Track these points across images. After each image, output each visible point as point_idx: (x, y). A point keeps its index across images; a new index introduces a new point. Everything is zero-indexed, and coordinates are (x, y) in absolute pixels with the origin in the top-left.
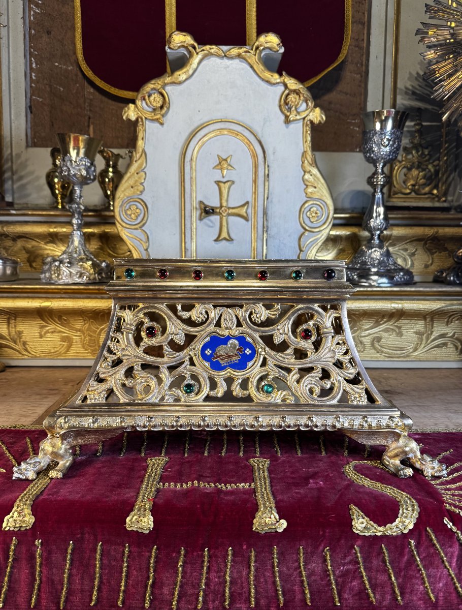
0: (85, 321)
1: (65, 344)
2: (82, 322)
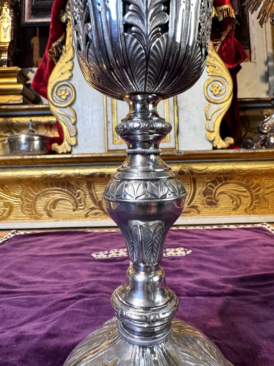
0: (23, 188)
1: (7, 209)
2: (21, 190)
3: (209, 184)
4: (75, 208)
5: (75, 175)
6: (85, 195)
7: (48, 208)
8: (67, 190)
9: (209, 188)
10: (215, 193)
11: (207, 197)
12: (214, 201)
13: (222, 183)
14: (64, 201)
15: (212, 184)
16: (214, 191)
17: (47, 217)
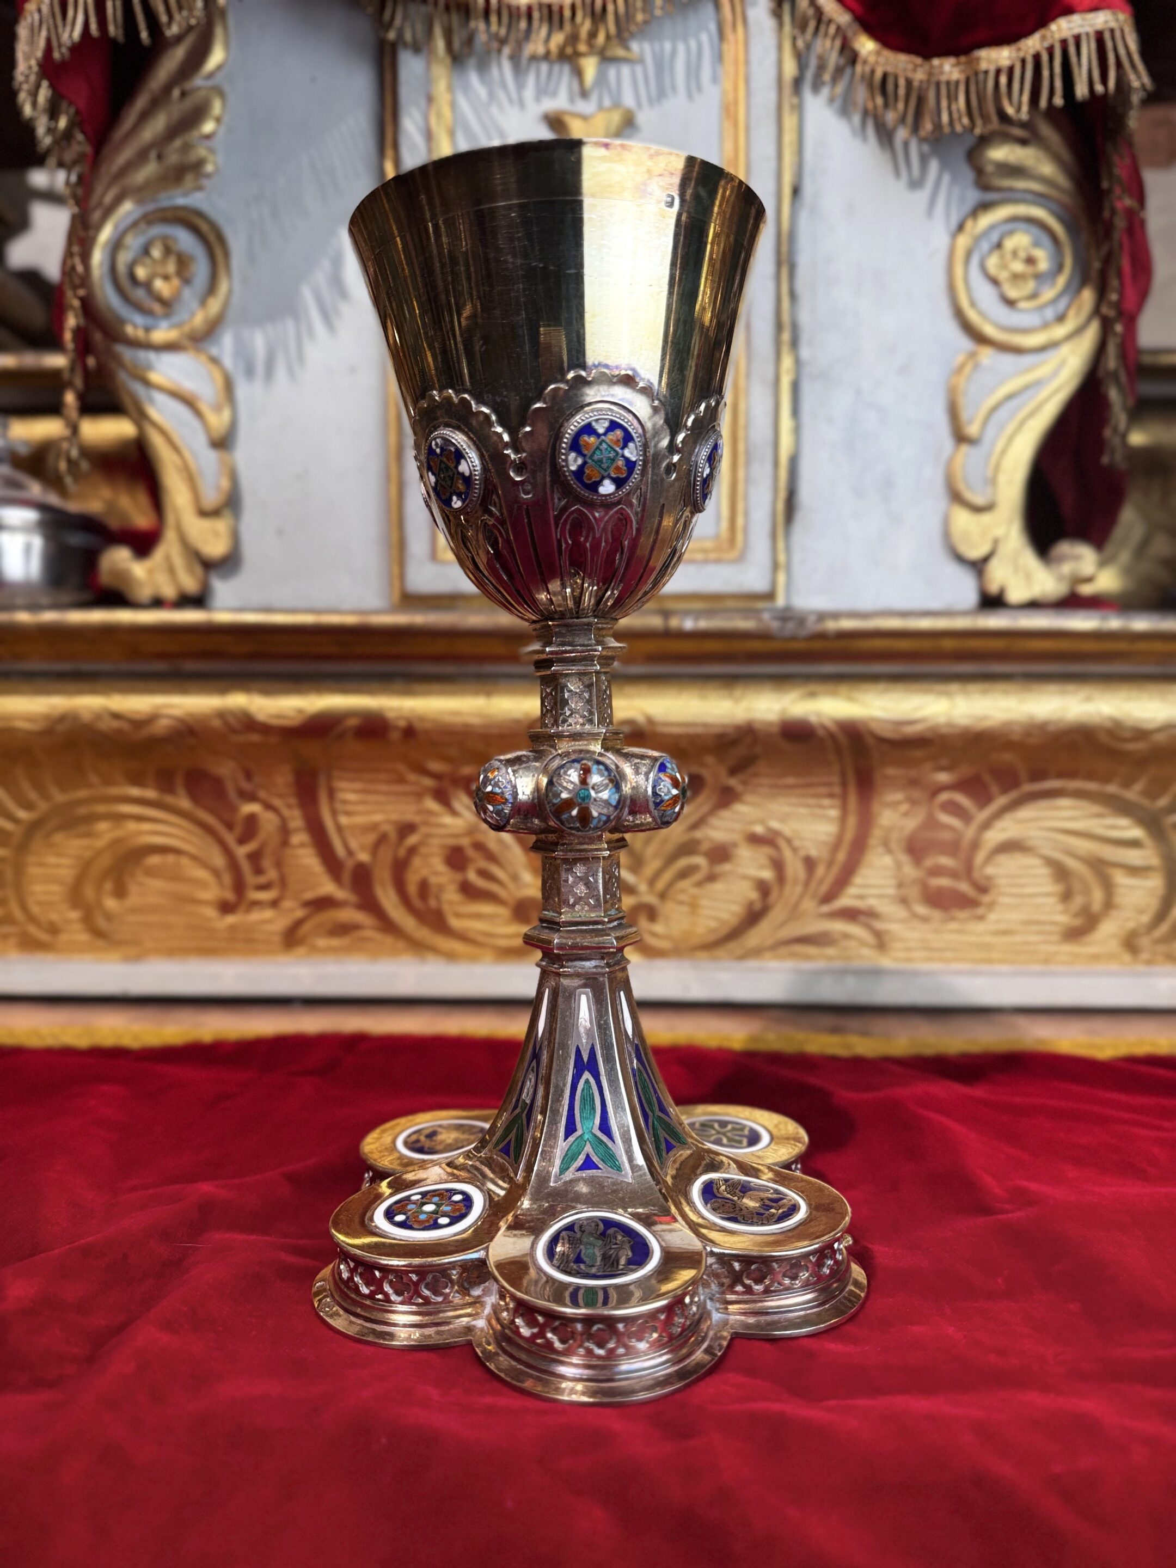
3: (944, 796)
4: (229, 896)
5: (226, 724)
6: (285, 831)
7: (89, 892)
8: (185, 803)
9: (945, 818)
10: (975, 845)
11: (929, 862)
12: (964, 887)
13: (1014, 794)
14: (171, 859)
15: (962, 799)
16: (969, 833)
17: (84, 937)
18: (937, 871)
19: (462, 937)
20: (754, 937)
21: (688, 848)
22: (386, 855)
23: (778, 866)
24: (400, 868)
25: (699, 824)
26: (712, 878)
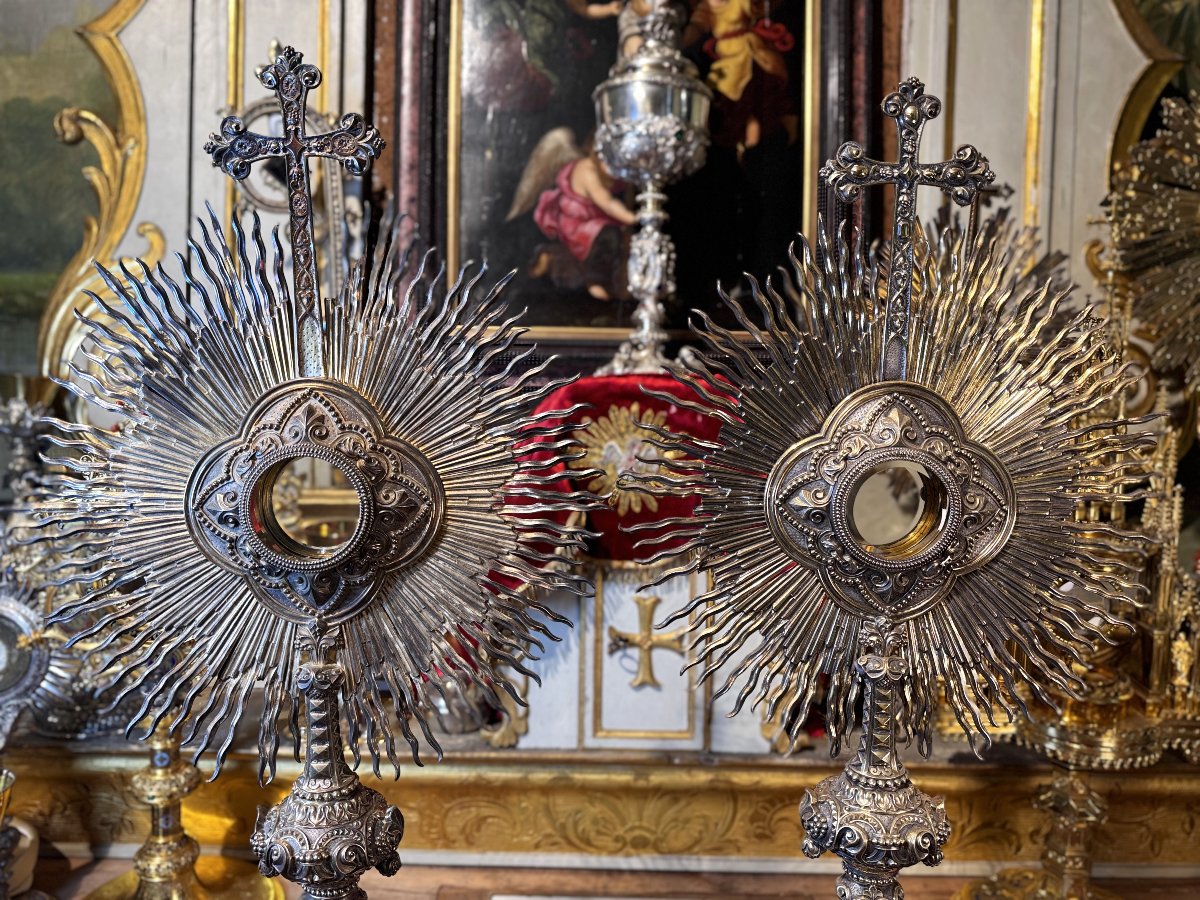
3: (761, 804)
5: (520, 780)
6: (536, 813)
7: (468, 830)
9: (761, 811)
10: (771, 819)
11: (755, 825)
12: (767, 832)
13: (781, 805)
14: (496, 820)
15: (768, 805)
16: (769, 815)
17: (464, 845)
18: (758, 827)
19: (596, 847)
20: (696, 849)
21: (675, 820)
22: (571, 821)
23: (706, 826)
24: (576, 824)
25: (680, 811)
26: (683, 829)
